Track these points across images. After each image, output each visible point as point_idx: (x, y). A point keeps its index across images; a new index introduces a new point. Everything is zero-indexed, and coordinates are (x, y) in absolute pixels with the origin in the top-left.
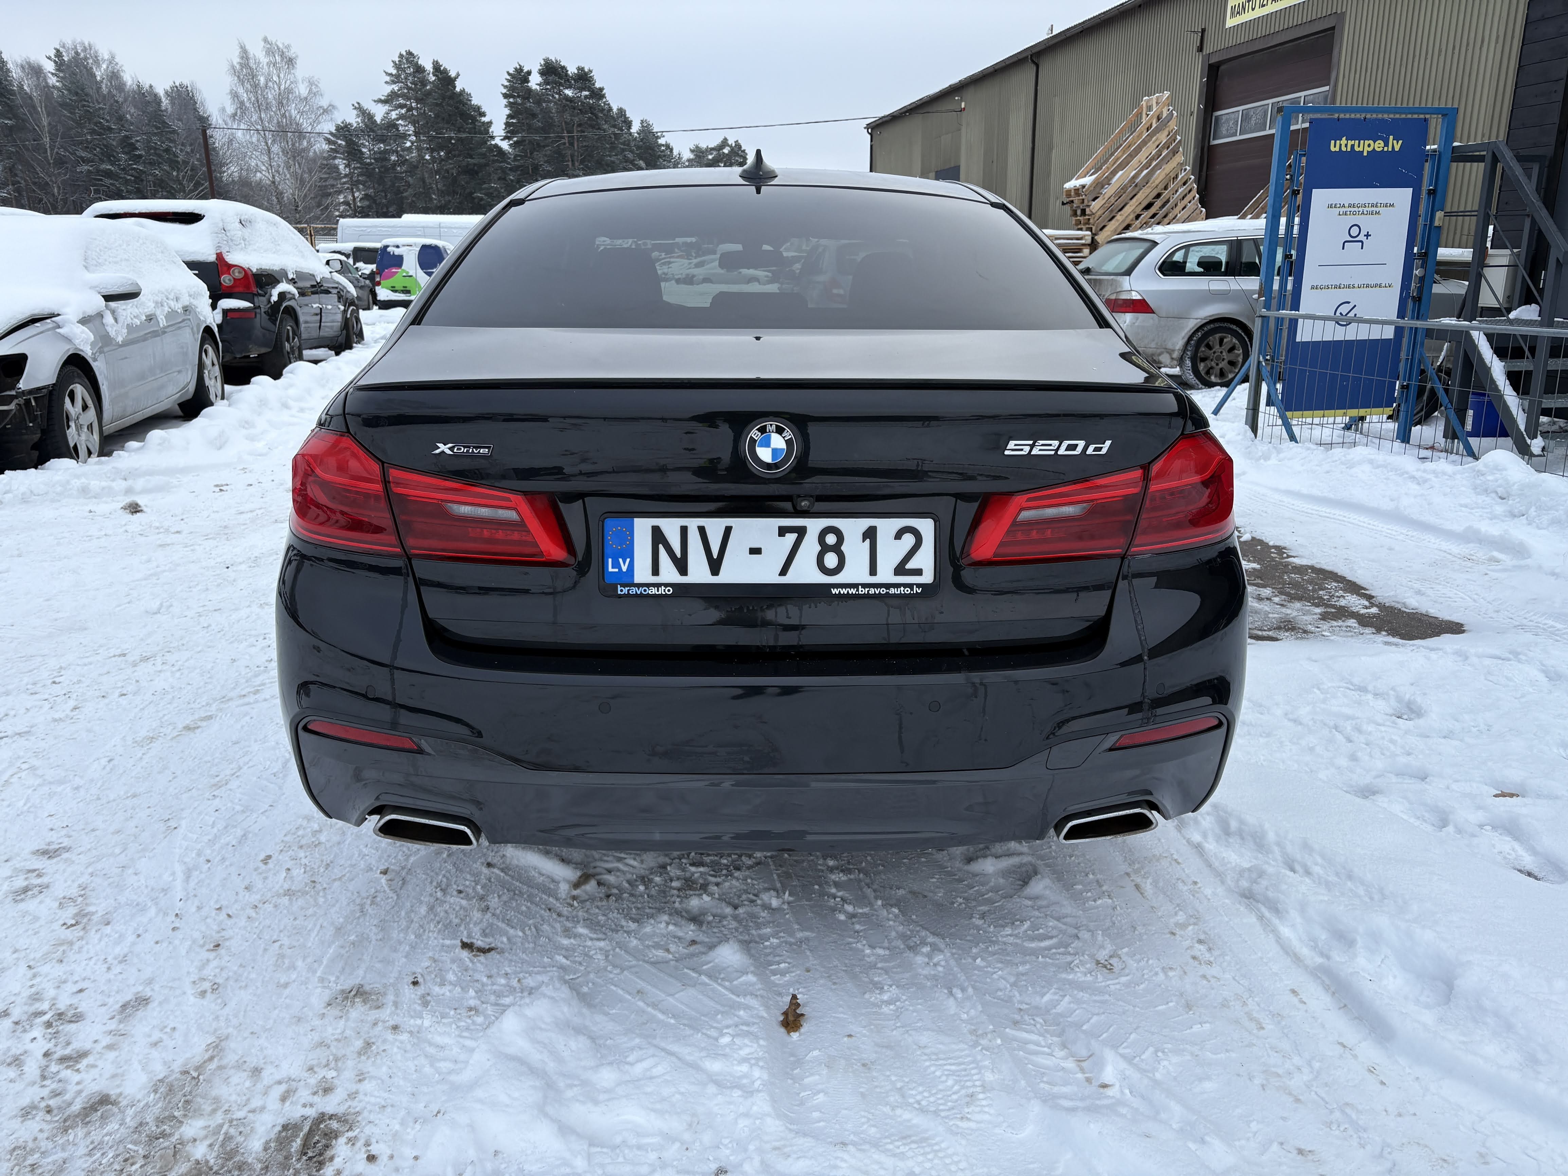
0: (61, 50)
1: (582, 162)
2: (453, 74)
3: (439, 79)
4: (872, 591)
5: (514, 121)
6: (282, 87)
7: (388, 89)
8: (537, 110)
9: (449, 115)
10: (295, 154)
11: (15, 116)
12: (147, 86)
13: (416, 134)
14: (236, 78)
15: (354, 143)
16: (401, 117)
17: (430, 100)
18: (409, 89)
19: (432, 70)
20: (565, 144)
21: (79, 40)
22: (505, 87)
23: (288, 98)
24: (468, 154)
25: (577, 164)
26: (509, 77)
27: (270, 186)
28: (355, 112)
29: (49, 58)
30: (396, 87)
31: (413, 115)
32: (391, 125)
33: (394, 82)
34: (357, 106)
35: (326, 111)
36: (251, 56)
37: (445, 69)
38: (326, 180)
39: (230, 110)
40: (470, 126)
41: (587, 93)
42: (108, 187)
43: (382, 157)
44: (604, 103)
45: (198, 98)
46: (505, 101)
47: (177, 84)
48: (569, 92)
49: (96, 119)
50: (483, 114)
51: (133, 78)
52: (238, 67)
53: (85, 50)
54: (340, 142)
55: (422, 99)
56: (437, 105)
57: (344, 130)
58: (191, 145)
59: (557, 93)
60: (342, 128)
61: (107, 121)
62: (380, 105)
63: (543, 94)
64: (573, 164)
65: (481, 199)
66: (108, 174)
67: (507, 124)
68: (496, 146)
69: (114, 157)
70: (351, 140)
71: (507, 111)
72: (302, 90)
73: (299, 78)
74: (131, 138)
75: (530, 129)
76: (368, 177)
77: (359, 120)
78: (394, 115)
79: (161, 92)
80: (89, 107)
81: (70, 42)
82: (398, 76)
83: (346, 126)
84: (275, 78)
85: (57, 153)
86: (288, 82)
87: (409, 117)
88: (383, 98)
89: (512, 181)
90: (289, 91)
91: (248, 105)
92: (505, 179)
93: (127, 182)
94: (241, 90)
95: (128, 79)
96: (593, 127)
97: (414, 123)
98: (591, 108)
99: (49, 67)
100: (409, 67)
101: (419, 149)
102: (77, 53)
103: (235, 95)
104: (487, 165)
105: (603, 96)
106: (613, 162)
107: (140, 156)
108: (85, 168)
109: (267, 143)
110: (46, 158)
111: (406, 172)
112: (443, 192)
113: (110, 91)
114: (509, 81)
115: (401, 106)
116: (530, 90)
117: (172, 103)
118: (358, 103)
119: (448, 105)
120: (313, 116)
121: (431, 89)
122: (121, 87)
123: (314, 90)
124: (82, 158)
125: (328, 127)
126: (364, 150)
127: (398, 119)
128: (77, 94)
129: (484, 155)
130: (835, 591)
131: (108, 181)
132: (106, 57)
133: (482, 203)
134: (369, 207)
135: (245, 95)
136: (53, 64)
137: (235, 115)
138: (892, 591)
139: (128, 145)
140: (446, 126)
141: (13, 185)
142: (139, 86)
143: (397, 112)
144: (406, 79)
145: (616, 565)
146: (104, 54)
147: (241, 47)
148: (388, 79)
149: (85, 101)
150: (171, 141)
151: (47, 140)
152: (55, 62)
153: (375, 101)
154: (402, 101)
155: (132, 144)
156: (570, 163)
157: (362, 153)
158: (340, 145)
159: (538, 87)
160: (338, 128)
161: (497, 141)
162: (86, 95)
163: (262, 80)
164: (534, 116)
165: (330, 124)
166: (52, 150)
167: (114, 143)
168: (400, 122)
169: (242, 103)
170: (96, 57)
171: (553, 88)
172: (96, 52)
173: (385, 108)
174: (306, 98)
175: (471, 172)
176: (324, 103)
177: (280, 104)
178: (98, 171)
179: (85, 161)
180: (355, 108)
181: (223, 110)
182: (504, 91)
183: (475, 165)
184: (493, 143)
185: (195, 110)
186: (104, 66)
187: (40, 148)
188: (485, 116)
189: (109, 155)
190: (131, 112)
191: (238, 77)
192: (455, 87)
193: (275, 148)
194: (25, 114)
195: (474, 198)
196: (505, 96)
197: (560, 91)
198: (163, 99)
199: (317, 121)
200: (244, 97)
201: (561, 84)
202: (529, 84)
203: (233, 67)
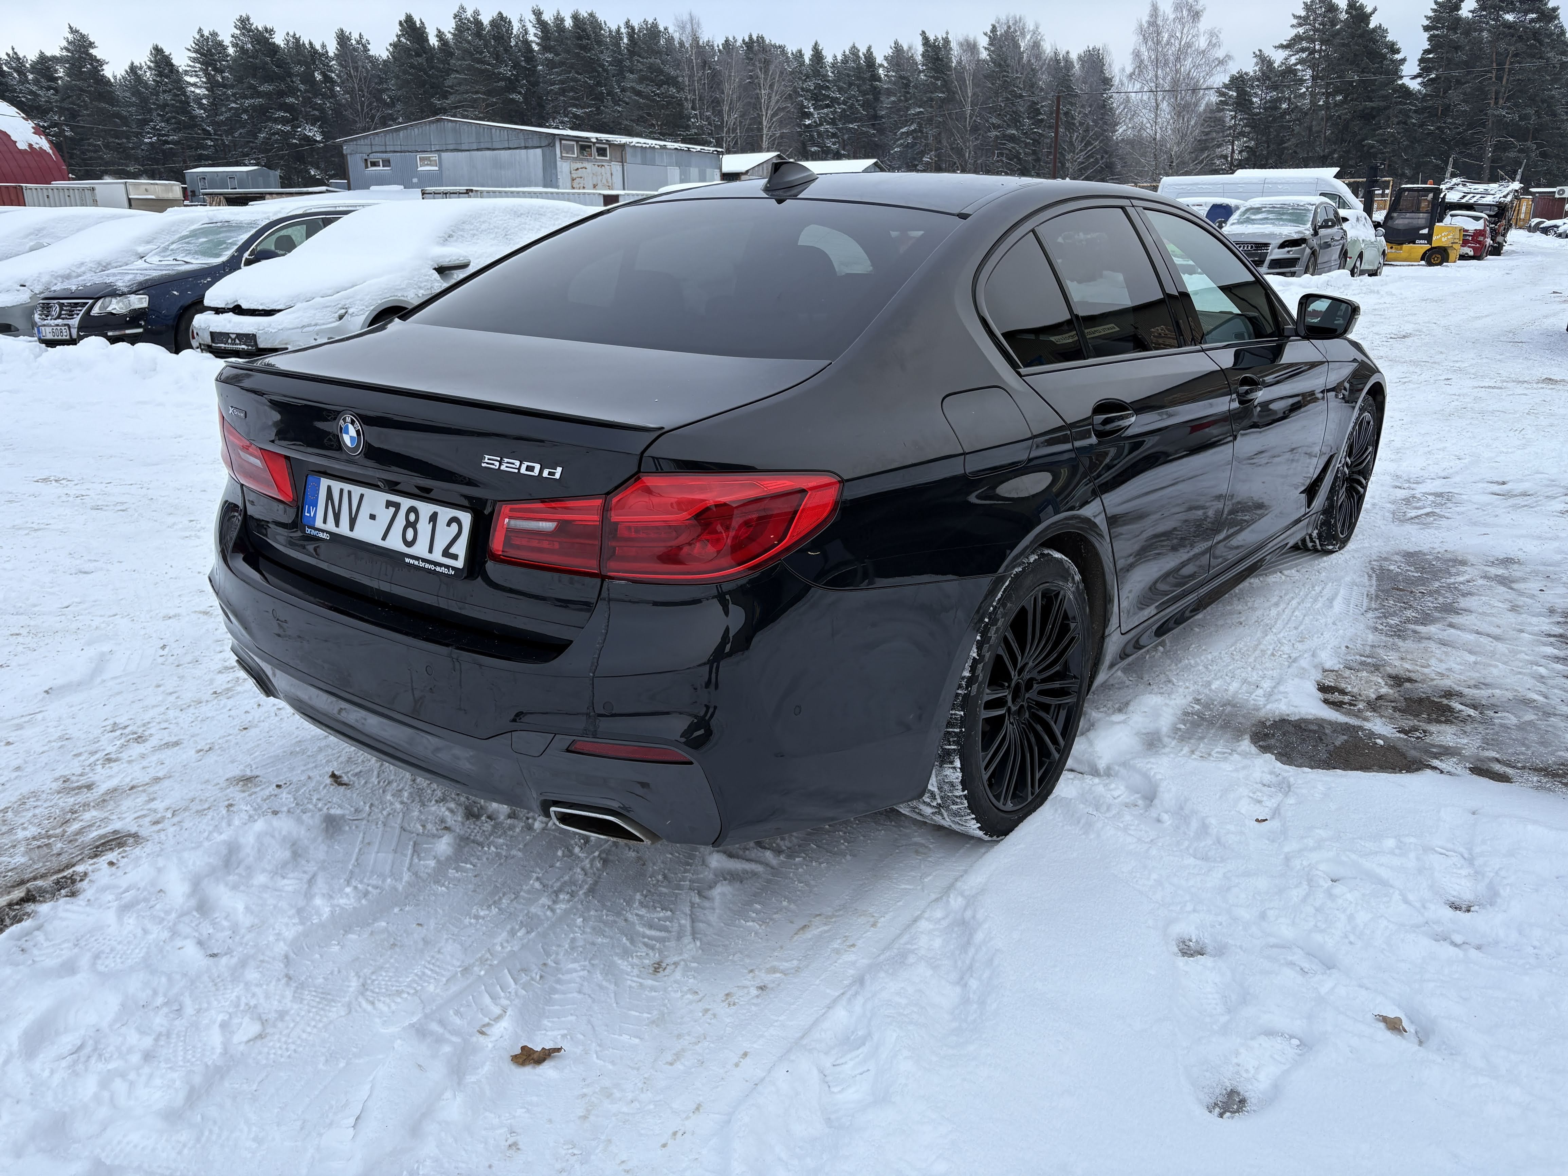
0: (997, 25)
1: (1508, 99)
2: (1369, 10)
3: (1352, 16)
4: (427, 566)
5: (1431, 56)
6: (1183, 43)
7: (1293, 32)
8: (1463, 41)
9: (1355, 55)
10: (1182, 110)
11: (949, 90)
12: (1064, 52)
13: (1314, 78)
14: (1141, 37)
15: (1246, 93)
16: (1301, 62)
17: (1337, 41)
18: (1316, 30)
19: (1345, 7)
20: (1491, 78)
21: (1012, 14)
22: (1428, 18)
23: (1186, 53)
24: (1368, 97)
25: (1501, 101)
26: (1435, 7)
27: (1150, 142)
28: (1255, 60)
29: (985, 34)
30: (1301, 30)
31: (1314, 58)
32: (1290, 71)
33: (1300, 25)
34: (1258, 53)
35: (1221, 62)
36: (1161, 13)
37: (1362, 5)
38: (1207, 134)
39: (1129, 69)
40: (1377, 65)
41: (1534, 16)
42: (1010, 151)
43: (1273, 105)
44: (1556, 26)
45: (1107, 60)
46: (1426, 35)
47: (1091, 48)
48: (1510, 17)
49: (1012, 88)
50: (1398, 51)
51: (1052, 46)
52: (1146, 25)
53: (1014, 24)
54: (1231, 93)
55: (1328, 40)
56: (1343, 45)
57: (1239, 82)
58: (1090, 106)
59: (1493, 20)
60: (1237, 78)
61: (1021, 89)
62: (1280, 50)
63: (1474, 23)
64: (1496, 103)
65: (1373, 146)
66: (1012, 138)
67: (1422, 61)
68: (1403, 86)
69: (1020, 122)
70: (1243, 90)
71: (1426, 46)
72: (1202, 43)
73: (1202, 30)
74: (1037, 104)
75: (1449, 63)
76: (1252, 127)
77: (1257, 68)
78: (1293, 60)
79: (1074, 56)
80: (1007, 77)
81: (1004, 18)
82: (1306, 18)
83: (1241, 76)
84: (1179, 35)
85: (975, 121)
86: (1190, 36)
87: (1310, 61)
88: (1285, 43)
89: (1414, 124)
90: (1189, 45)
91: (1146, 62)
92: (1405, 123)
93: (1027, 144)
94: (1143, 49)
95: (1048, 48)
96: (1533, 56)
97: (1313, 67)
98: (1536, 34)
99: (983, 42)
100: (1321, 7)
101: (1313, 94)
102: (1009, 27)
103: (1137, 55)
104: (1387, 108)
105: (1556, 17)
106: (1553, 97)
107: (1042, 120)
108: (994, 133)
109: (1156, 100)
110: (965, 127)
111: (1295, 120)
112: (1329, 140)
113: (1030, 60)
114: (1434, 11)
115: (1303, 50)
116: (1459, 19)
117: (1083, 66)
118: (1260, 51)
119: (1357, 44)
120: (1207, 68)
121: (1341, 28)
122: (1038, 57)
123: (1214, 41)
124: (993, 124)
125: (1221, 79)
126: (1254, 100)
127: (1296, 64)
128: (1000, 65)
129: (1385, 98)
130: (407, 560)
131: (1010, 145)
132: (1031, 28)
133: (1372, 151)
134: (1247, 159)
135: (1146, 53)
136: (988, 39)
137: (1133, 73)
138: (438, 569)
139: (1034, 111)
140: (1349, 67)
141: (936, 150)
142: (1055, 53)
143: (1298, 56)
144: (1314, 20)
145: (309, 512)
146: (1030, 26)
147: (1153, 5)
148: (1295, 22)
149: (1005, 71)
150: (1072, 104)
151: (968, 109)
152: (990, 37)
153: (1275, 47)
154: (1305, 44)
155: (1038, 109)
156: (1492, 102)
157: (1252, 103)
158: (1230, 97)
159: (1470, 15)
160: (1233, 79)
161: (1406, 81)
162: (1008, 66)
163: (1166, 36)
164: (1457, 48)
165: (1222, 75)
166: (971, 118)
167: (1022, 110)
168: (1299, 67)
169: (1142, 61)
170: (1023, 29)
171: (1491, 13)
172: (1024, 24)
173: (1286, 53)
174: (1203, 52)
175: (1367, 117)
176: (1220, 54)
177: (1178, 59)
178: (1004, 136)
179: (996, 127)
180: (1256, 56)
181: (1123, 70)
182: (1426, 23)
183: (1373, 108)
184: (1400, 82)
185: (1102, 72)
186: (1028, 37)
187: (961, 117)
188: (1399, 53)
189: (1015, 121)
190: (1044, 79)
191: (1144, 36)
192: (1369, 23)
193: (1164, 105)
194: (956, 87)
195: (1364, 146)
196: (1426, 29)
197: (1499, 16)
198: (1075, 64)
199: (1210, 74)
200: (1145, 55)
201: (1501, 9)
202: (1460, 12)
203: (1141, 26)
